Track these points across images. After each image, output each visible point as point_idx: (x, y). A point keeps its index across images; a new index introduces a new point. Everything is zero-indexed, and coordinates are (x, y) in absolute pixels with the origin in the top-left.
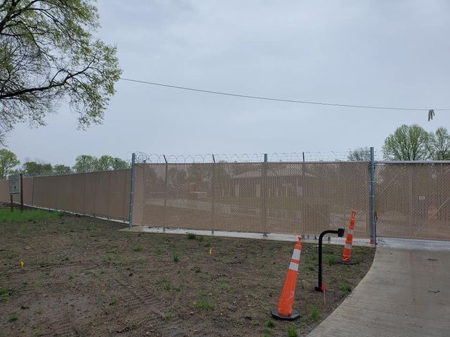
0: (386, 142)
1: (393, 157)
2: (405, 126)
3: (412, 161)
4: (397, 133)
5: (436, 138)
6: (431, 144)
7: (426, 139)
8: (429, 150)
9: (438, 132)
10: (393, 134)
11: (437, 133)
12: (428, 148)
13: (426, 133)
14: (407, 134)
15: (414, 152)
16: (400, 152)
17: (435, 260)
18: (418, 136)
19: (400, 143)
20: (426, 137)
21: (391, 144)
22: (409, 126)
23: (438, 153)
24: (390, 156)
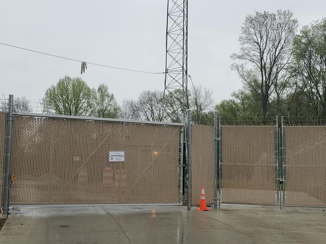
0: (47, 94)
1: (54, 111)
2: (68, 78)
3: (72, 117)
4: (59, 85)
5: (98, 95)
6: (92, 101)
7: (89, 95)
8: (91, 108)
9: (100, 89)
10: (55, 85)
11: (98, 90)
12: (90, 105)
13: (89, 89)
14: (70, 87)
15: (76, 108)
16: (61, 107)
17: (68, 226)
18: (80, 91)
19: (62, 97)
20: (88, 94)
21: (52, 97)
22: (72, 78)
23: (99, 112)
24: (50, 110)
